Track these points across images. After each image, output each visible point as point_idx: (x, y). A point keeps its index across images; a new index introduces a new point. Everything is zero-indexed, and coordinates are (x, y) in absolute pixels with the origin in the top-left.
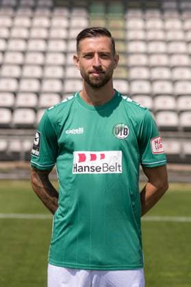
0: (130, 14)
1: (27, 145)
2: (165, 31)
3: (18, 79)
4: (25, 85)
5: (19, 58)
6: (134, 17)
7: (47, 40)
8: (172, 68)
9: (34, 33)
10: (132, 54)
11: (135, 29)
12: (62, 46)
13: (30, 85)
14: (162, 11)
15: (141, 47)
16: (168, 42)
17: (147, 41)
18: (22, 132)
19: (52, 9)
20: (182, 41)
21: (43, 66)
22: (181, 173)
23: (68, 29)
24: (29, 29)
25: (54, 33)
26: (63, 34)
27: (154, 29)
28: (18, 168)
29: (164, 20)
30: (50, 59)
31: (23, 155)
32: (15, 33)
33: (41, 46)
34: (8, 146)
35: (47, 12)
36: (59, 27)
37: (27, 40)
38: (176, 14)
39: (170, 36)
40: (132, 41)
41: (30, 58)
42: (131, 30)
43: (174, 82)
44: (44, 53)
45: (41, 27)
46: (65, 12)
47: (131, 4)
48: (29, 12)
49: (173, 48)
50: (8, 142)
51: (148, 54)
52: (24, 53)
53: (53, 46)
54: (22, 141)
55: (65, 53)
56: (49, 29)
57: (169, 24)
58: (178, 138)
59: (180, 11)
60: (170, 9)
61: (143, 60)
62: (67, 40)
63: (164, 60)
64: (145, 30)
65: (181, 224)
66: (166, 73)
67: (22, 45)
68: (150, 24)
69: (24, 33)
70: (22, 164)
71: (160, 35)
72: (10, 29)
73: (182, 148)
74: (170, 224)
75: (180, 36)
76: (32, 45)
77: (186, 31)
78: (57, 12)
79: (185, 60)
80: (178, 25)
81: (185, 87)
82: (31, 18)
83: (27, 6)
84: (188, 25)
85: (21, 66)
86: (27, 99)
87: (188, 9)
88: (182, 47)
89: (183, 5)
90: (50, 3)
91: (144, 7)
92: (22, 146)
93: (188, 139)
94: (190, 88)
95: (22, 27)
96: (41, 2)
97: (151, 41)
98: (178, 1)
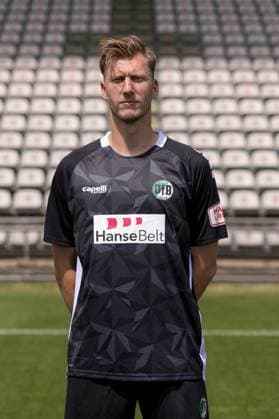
0: (164, 62)
1: (32, 237)
2: (209, 85)
3: (20, 151)
4: (28, 158)
5: (20, 123)
6: (167, 69)
7: (55, 99)
8: (219, 133)
9: (40, 90)
10: (166, 115)
11: (169, 83)
12: (75, 106)
13: (34, 158)
14: (205, 58)
15: (179, 106)
16: (213, 99)
17: (186, 99)
18: (25, 220)
19: (61, 58)
20: (230, 98)
21: (51, 133)
22: (233, 271)
23: (83, 84)
24: (32, 85)
25: (64, 90)
26: (77, 90)
27: (194, 83)
28: (21, 267)
29: (207, 71)
30: (61, 123)
31: (27, 249)
32: (14, 90)
33: (49, 106)
34: (8, 238)
35: (56, 63)
36: (71, 82)
37: (29, 99)
38: (222, 63)
39: (215, 91)
40: (166, 98)
41: (34, 123)
42: (164, 84)
43: (222, 152)
44: (53, 116)
45: (47, 82)
46: (79, 63)
47: (163, 50)
48: (32, 63)
49: (219, 107)
50: (8, 233)
51: (187, 116)
52: (26, 116)
53: (63, 106)
54: (25, 232)
55: (80, 116)
56: (58, 84)
57: (213, 76)
59: (228, 58)
60: (214, 56)
61: (181, 123)
62: (81, 99)
63: (208, 123)
64: (183, 84)
65: (234, 339)
66: (211, 140)
67: (23, 106)
68: (189, 76)
69: (26, 90)
70: (26, 261)
71: (203, 91)
72: (7, 85)
75: (228, 91)
76: (37, 106)
77: (236, 85)
78: (68, 62)
79: (235, 123)
80: (225, 76)
81: (236, 159)
82: (35, 71)
83: (30, 55)
84: (238, 76)
85: (23, 133)
86: (31, 177)
87: (237, 56)
88: (231, 106)
89: (232, 51)
90: (58, 50)
91: (181, 56)
92: (26, 238)
93: (241, 226)
94: (243, 159)
95: (24, 82)
96: (47, 50)
97: (191, 98)
98: (225, 45)
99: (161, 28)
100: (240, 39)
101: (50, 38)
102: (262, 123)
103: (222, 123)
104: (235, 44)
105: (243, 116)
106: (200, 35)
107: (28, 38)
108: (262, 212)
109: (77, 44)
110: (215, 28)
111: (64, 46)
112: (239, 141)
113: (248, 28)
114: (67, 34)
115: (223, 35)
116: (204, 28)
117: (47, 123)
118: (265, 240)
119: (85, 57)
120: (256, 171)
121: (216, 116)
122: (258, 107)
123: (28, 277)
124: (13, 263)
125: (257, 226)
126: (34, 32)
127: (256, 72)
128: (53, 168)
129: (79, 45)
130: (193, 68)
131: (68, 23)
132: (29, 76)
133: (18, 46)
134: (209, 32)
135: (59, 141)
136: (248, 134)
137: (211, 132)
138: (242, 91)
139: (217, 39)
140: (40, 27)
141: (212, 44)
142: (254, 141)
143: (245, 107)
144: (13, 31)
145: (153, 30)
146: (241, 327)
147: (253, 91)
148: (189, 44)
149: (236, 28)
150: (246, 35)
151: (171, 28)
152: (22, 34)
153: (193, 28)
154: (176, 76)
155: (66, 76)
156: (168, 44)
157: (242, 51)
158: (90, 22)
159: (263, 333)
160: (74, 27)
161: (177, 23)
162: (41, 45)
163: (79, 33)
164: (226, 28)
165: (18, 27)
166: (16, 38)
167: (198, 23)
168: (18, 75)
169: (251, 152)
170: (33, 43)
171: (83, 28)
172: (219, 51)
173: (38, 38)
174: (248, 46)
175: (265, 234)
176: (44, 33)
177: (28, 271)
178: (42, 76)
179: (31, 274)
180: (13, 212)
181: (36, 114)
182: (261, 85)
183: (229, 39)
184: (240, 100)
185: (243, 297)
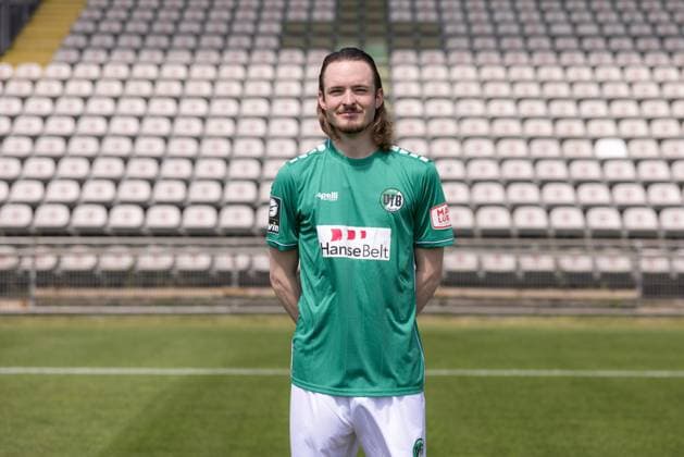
0: (398, 56)
1: (242, 261)
2: (452, 83)
3: (227, 161)
4: (237, 169)
5: (228, 128)
6: (404, 63)
7: (269, 100)
8: (463, 140)
9: (251, 89)
10: (401, 118)
11: (404, 81)
12: (293, 108)
13: (245, 169)
14: (447, 52)
15: (415, 108)
16: (457, 100)
17: (424, 100)
18: (234, 241)
19: (277, 51)
20: (476, 98)
21: (264, 140)
22: (479, 301)
23: (302, 82)
24: (242, 82)
25: (281, 89)
26: (295, 89)
27: (433, 80)
28: (228, 297)
29: (449, 66)
30: (276, 127)
31: (235, 276)
32: (221, 89)
33: (262, 108)
34: (213, 262)
35: (270, 57)
36: (290, 80)
37: (239, 100)
38: (467, 57)
39: (459, 90)
40: (400, 98)
41: (245, 127)
42: (398, 81)
43: (467, 161)
44: (266, 119)
45: (261, 79)
46: (298, 56)
47: (398, 41)
48: (242, 57)
49: (463, 108)
50: (213, 257)
51: (426, 119)
52: (235, 119)
53: (279, 107)
54: (234, 256)
55: (299, 119)
56: (272, 82)
57: (457, 73)
58: (473, 247)
59: (474, 52)
60: (457, 49)
61: (419, 128)
62: (300, 99)
63: (451, 128)
64: (421, 82)
65: (480, 379)
66: (454, 148)
67: (232, 108)
68: (428, 73)
69: (236, 89)
70: (234, 290)
71: (444, 90)
72: (213, 82)
73: (480, 264)
74: (463, 380)
75: (474, 89)
76: (248, 107)
77: (483, 83)
78: (285, 55)
79: (483, 128)
80: (471, 73)
81: (483, 169)
82: (246, 66)
83: (239, 48)
84: (486, 73)
85: (231, 139)
86: (241, 191)
87: (485, 49)
88: (478, 108)
89: (478, 43)
90: (274, 42)
91: (418, 48)
92: (234, 263)
93: (489, 248)
94: (491, 170)
95: (232, 79)
96: (260, 41)
97: (430, 98)
98: (471, 37)
99: (395, 16)
100: (488, 29)
101: (263, 28)
102: (514, 128)
103: (467, 128)
104: (482, 35)
105: (492, 120)
106: (440, 24)
107: (237, 27)
108: (514, 232)
109: (296, 34)
110: (458, 16)
111: (280, 37)
112: (487, 148)
113: (498, 16)
114: (284, 23)
115: (469, 24)
116: (446, 16)
117: (260, 128)
118: (518, 264)
119: (305, 50)
120: (507, 184)
121: (460, 119)
122: (509, 108)
123: (236, 308)
124: (219, 292)
125: (508, 248)
126: (245, 20)
127: (508, 68)
128: (269, 180)
129: (297, 36)
130: (432, 63)
131: (285, 10)
132: (239, 72)
133: (225, 37)
134: (452, 21)
135: (274, 148)
136: (497, 140)
137: (454, 138)
138: (490, 90)
139: (462, 29)
140: (252, 15)
141: (456, 35)
142: (505, 149)
143: (494, 109)
144: (220, 20)
145: (386, 18)
146: (487, 364)
147: (504, 90)
148: (428, 34)
149: (484, 16)
150: (495, 24)
151: (407, 16)
152: (230, 23)
153: (433, 16)
154: (413, 73)
155: (283, 72)
156: (402, 34)
157: (491, 43)
158: (310, 10)
159: (515, 372)
160: (292, 16)
161: (413, 10)
162: (253, 36)
163: (297, 22)
164: (472, 16)
165: (226, 15)
166: (223, 28)
167: (439, 10)
168: (225, 71)
169: (501, 161)
170: (244, 34)
171: (303, 16)
172: (464, 42)
173: (249, 28)
174: (498, 37)
175: (517, 257)
176: (257, 22)
177: (236, 302)
178: (254, 72)
179: (240, 306)
180: (219, 231)
181: (246, 117)
182: (513, 83)
183: (476, 29)
184: (488, 100)
185: (490, 332)
